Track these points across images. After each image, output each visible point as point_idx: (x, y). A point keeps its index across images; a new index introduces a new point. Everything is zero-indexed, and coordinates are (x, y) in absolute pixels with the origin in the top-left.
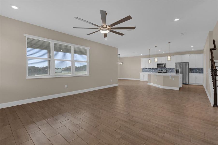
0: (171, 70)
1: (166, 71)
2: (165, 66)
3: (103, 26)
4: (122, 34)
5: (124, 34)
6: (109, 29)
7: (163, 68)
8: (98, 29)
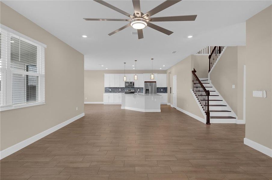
0: (139, 90)
1: (134, 91)
2: (133, 85)
3: (136, 14)
4: (168, 33)
5: (172, 32)
6: (147, 21)
7: (131, 88)
8: (126, 20)
